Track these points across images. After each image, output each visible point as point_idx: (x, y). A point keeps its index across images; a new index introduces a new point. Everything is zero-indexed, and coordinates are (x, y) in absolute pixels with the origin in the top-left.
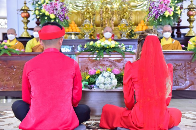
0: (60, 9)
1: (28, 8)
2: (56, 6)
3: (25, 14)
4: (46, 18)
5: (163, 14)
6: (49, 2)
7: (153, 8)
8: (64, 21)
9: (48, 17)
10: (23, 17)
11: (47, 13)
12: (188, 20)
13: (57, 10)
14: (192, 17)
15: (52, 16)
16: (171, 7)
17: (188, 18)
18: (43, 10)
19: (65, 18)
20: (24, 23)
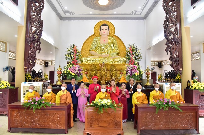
0: (78, 70)
1: (61, 69)
2: (76, 68)
3: (59, 72)
4: (70, 75)
5: (134, 74)
6: (72, 66)
7: (129, 70)
8: (80, 76)
9: (71, 74)
10: (58, 74)
11: (71, 72)
12: (146, 77)
13: (76, 70)
14: (148, 75)
15: (73, 74)
16: (138, 70)
17: (146, 76)
18: (69, 71)
19: (81, 74)
20: (59, 77)
